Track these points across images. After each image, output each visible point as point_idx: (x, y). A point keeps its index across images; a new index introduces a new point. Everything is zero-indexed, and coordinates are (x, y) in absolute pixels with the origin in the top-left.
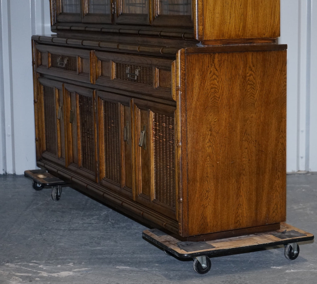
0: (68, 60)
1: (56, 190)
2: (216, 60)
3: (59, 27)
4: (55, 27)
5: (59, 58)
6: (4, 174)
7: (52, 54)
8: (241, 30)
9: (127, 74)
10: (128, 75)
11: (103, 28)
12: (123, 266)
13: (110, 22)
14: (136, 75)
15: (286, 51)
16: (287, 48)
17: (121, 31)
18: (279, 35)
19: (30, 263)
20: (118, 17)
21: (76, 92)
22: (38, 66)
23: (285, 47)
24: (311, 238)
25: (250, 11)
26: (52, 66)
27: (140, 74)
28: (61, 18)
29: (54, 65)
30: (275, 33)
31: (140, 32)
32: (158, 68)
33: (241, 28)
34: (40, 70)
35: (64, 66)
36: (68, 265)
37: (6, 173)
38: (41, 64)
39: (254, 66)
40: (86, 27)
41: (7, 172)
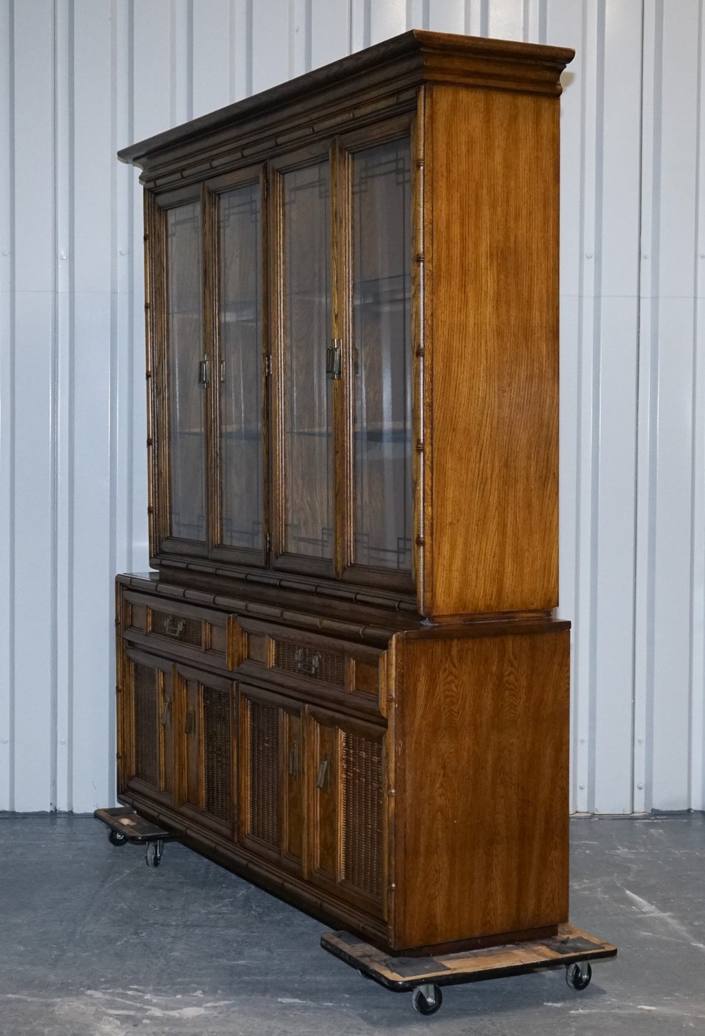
0: (184, 625)
1: (154, 848)
2: (454, 651)
3: (165, 562)
4: (157, 561)
5: (168, 621)
6: (51, 811)
7: (153, 611)
8: (493, 597)
9: (298, 662)
10: (299, 665)
11: (250, 574)
12: (288, 997)
13: (263, 564)
14: (314, 666)
15: (569, 632)
16: (570, 628)
17: (284, 583)
18: (558, 605)
19: (129, 990)
20: (277, 558)
21: (199, 682)
22: (126, 629)
23: (567, 625)
24: (613, 954)
25: (510, 565)
26: (153, 631)
27: (320, 663)
28: (167, 546)
29: (157, 629)
30: (550, 601)
31: (319, 590)
32: (354, 659)
33: (494, 594)
34: (130, 636)
35: (177, 635)
36: (194, 994)
37: (56, 810)
38: (132, 626)
39: (516, 659)
40: (217, 569)
41: (58, 809)
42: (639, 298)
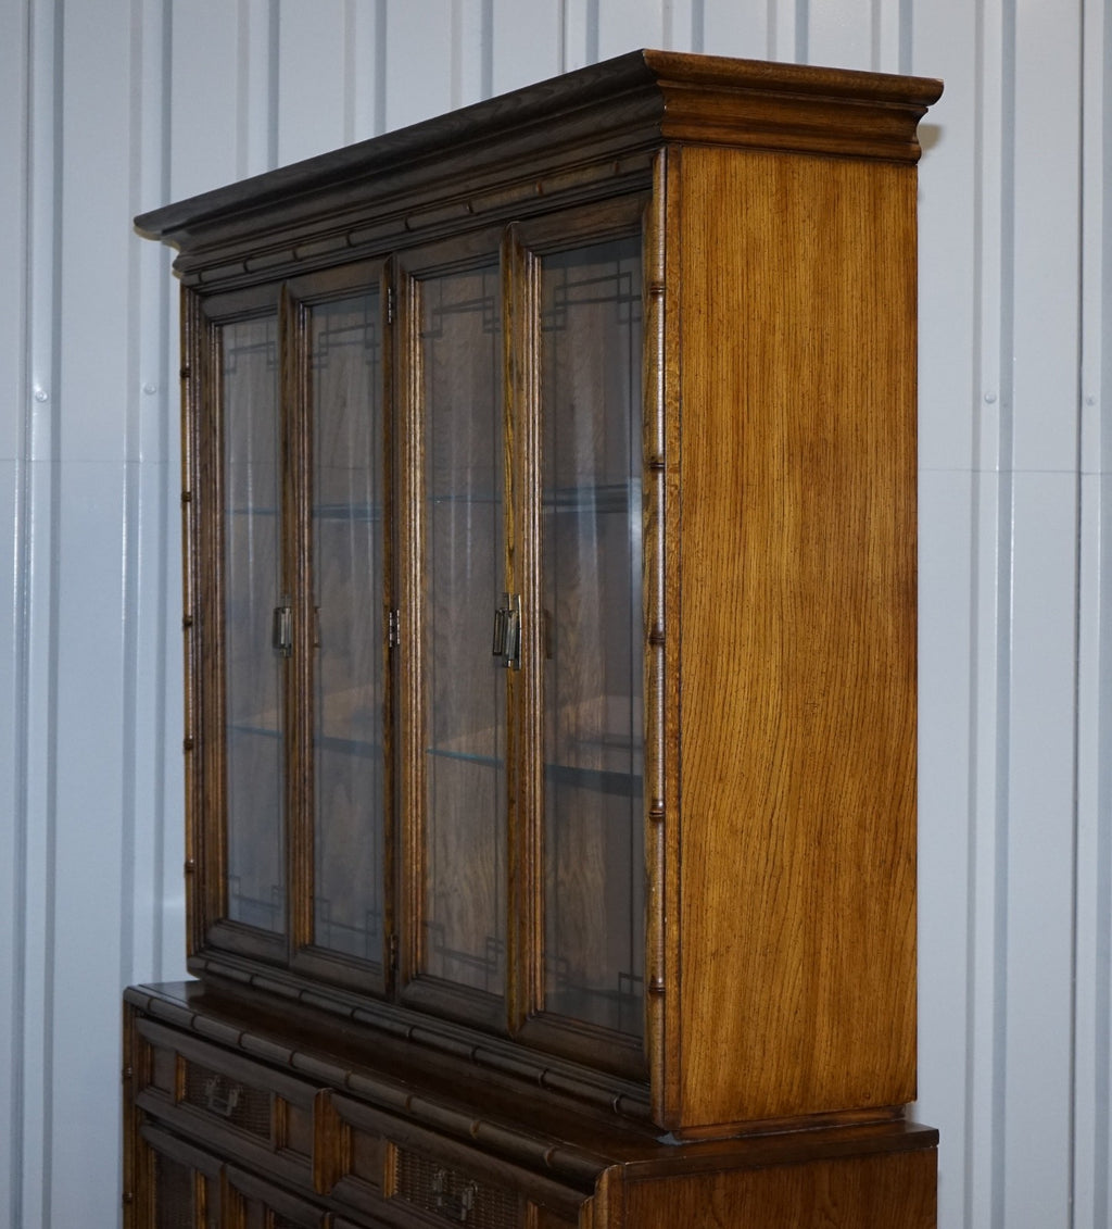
0: (240, 1095)
2: (719, 1195)
3: (214, 967)
4: (200, 963)
5: (214, 1084)
7: (187, 1061)
8: (795, 1088)
9: (436, 1193)
10: (440, 1199)
11: (358, 1008)
13: (382, 990)
14: (465, 1207)
15: (936, 1149)
16: (938, 1142)
17: (418, 1034)
18: (915, 1097)
20: (407, 983)
21: (265, 1205)
22: (141, 1088)
23: (932, 1137)
25: (826, 1028)
26: (188, 1099)
27: (477, 1202)
28: (218, 935)
29: (193, 1097)
30: (901, 1090)
31: (480, 1054)
32: (535, 1204)
33: (796, 1082)
34: (147, 1102)
35: (228, 1113)
38: (152, 1083)
39: (835, 1204)
40: (303, 991)
42: (1079, 474)
